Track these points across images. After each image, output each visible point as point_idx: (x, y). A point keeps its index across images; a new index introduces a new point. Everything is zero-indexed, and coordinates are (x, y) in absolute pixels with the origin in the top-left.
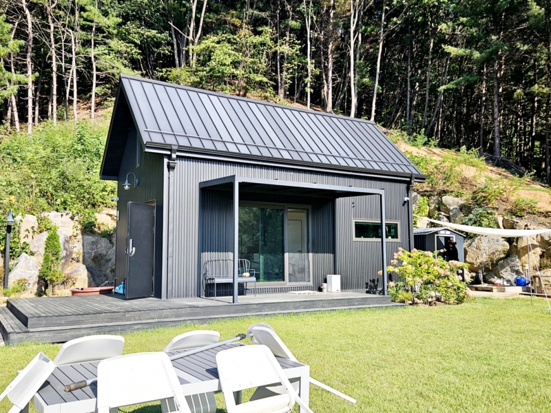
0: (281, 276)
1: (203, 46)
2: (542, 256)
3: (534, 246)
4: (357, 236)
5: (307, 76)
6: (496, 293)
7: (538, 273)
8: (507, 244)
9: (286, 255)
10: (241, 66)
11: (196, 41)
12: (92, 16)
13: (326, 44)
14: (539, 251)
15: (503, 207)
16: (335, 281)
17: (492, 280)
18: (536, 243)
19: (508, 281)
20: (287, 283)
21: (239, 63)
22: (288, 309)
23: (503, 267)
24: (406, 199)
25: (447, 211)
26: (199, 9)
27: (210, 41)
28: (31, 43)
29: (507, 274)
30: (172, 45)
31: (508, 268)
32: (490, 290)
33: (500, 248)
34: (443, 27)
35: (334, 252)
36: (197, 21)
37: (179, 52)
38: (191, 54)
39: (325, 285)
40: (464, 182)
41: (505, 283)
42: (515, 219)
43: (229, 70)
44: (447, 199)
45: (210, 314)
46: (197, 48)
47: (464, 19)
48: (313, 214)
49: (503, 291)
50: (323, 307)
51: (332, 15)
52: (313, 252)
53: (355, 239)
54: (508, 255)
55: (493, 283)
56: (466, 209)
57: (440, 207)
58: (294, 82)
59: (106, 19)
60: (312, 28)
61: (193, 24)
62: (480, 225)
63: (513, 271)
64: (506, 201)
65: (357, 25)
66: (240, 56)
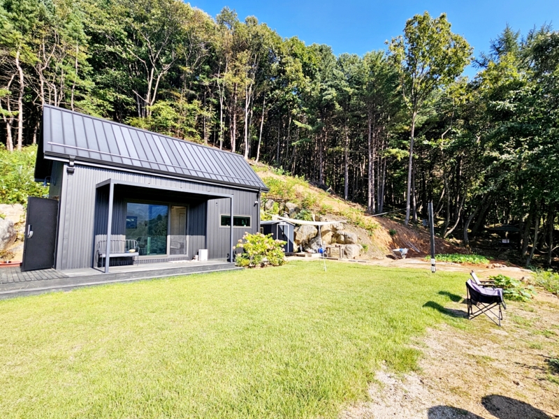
0: (164, 251)
1: (155, 107)
2: (332, 236)
3: (329, 231)
4: (222, 224)
5: (220, 131)
6: (307, 258)
7: (329, 246)
8: (316, 230)
9: (169, 237)
10: (179, 121)
11: (151, 104)
12: (72, 78)
13: (232, 114)
14: (331, 233)
15: (315, 209)
16: (204, 253)
17: (307, 250)
18: (330, 229)
19: (315, 250)
20: (168, 255)
21: (178, 119)
22: (153, 275)
23: (313, 242)
24: (256, 202)
25: (288, 211)
26: (153, 85)
27: (161, 104)
28: (22, 91)
29: (314, 246)
30: (137, 106)
31: (315, 243)
32: (304, 256)
33: (313, 232)
34: (294, 111)
35: (205, 234)
36: (152, 92)
37: (141, 109)
38: (148, 111)
39: (197, 256)
40: (298, 196)
41: (314, 252)
42: (321, 216)
43: (171, 123)
44: (289, 204)
45: (80, 282)
46: (152, 108)
47: (305, 109)
48: (190, 209)
49: (310, 256)
50: (182, 272)
51: (236, 98)
52: (189, 234)
53: (221, 226)
54: (317, 235)
55: (306, 251)
56: (297, 210)
57: (285, 209)
58: (213, 134)
59: (83, 81)
60: (224, 103)
61: (149, 93)
62: (304, 219)
63: (318, 245)
64: (318, 206)
65: (250, 105)
66: (178, 115)
